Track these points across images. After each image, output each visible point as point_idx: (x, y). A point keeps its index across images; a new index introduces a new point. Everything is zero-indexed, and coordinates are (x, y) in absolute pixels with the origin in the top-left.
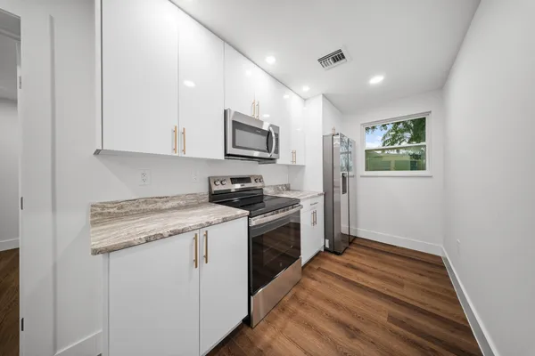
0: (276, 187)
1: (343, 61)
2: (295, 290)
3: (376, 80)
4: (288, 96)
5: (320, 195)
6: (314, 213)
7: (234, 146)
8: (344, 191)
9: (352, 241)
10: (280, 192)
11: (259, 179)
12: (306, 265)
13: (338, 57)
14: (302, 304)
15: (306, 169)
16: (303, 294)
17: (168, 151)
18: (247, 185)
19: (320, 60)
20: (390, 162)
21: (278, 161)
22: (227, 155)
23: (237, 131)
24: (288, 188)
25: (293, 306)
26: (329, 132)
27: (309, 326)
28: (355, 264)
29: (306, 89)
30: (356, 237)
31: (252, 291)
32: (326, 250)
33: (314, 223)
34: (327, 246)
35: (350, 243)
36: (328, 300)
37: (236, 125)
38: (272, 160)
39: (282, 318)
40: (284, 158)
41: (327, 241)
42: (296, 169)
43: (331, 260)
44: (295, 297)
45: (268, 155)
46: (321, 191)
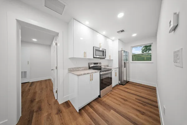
0: (105, 66)
1: (124, 32)
2: (111, 92)
3: (134, 35)
4: (108, 40)
5: (117, 68)
6: (116, 73)
7: (96, 55)
8: (125, 67)
9: (127, 82)
10: (106, 67)
11: (100, 63)
12: (113, 87)
13: (122, 31)
14: (113, 95)
15: (114, 61)
16: (113, 93)
17: (83, 57)
18: (97, 65)
19: (117, 32)
20: (144, 58)
21: (106, 59)
22: (94, 57)
23: (96, 51)
24: (108, 66)
25: (110, 95)
26: (120, 50)
27: (115, 98)
28: (128, 88)
29: (113, 38)
30: (129, 81)
31: (101, 89)
32: (119, 84)
33: (116, 75)
34: (120, 83)
35: (127, 83)
36: (120, 94)
37: (96, 50)
38: (104, 58)
39: (108, 97)
40: (107, 58)
41: (120, 81)
42: (110, 61)
43: (121, 86)
44: (111, 93)
45: (103, 57)
46: (118, 67)
